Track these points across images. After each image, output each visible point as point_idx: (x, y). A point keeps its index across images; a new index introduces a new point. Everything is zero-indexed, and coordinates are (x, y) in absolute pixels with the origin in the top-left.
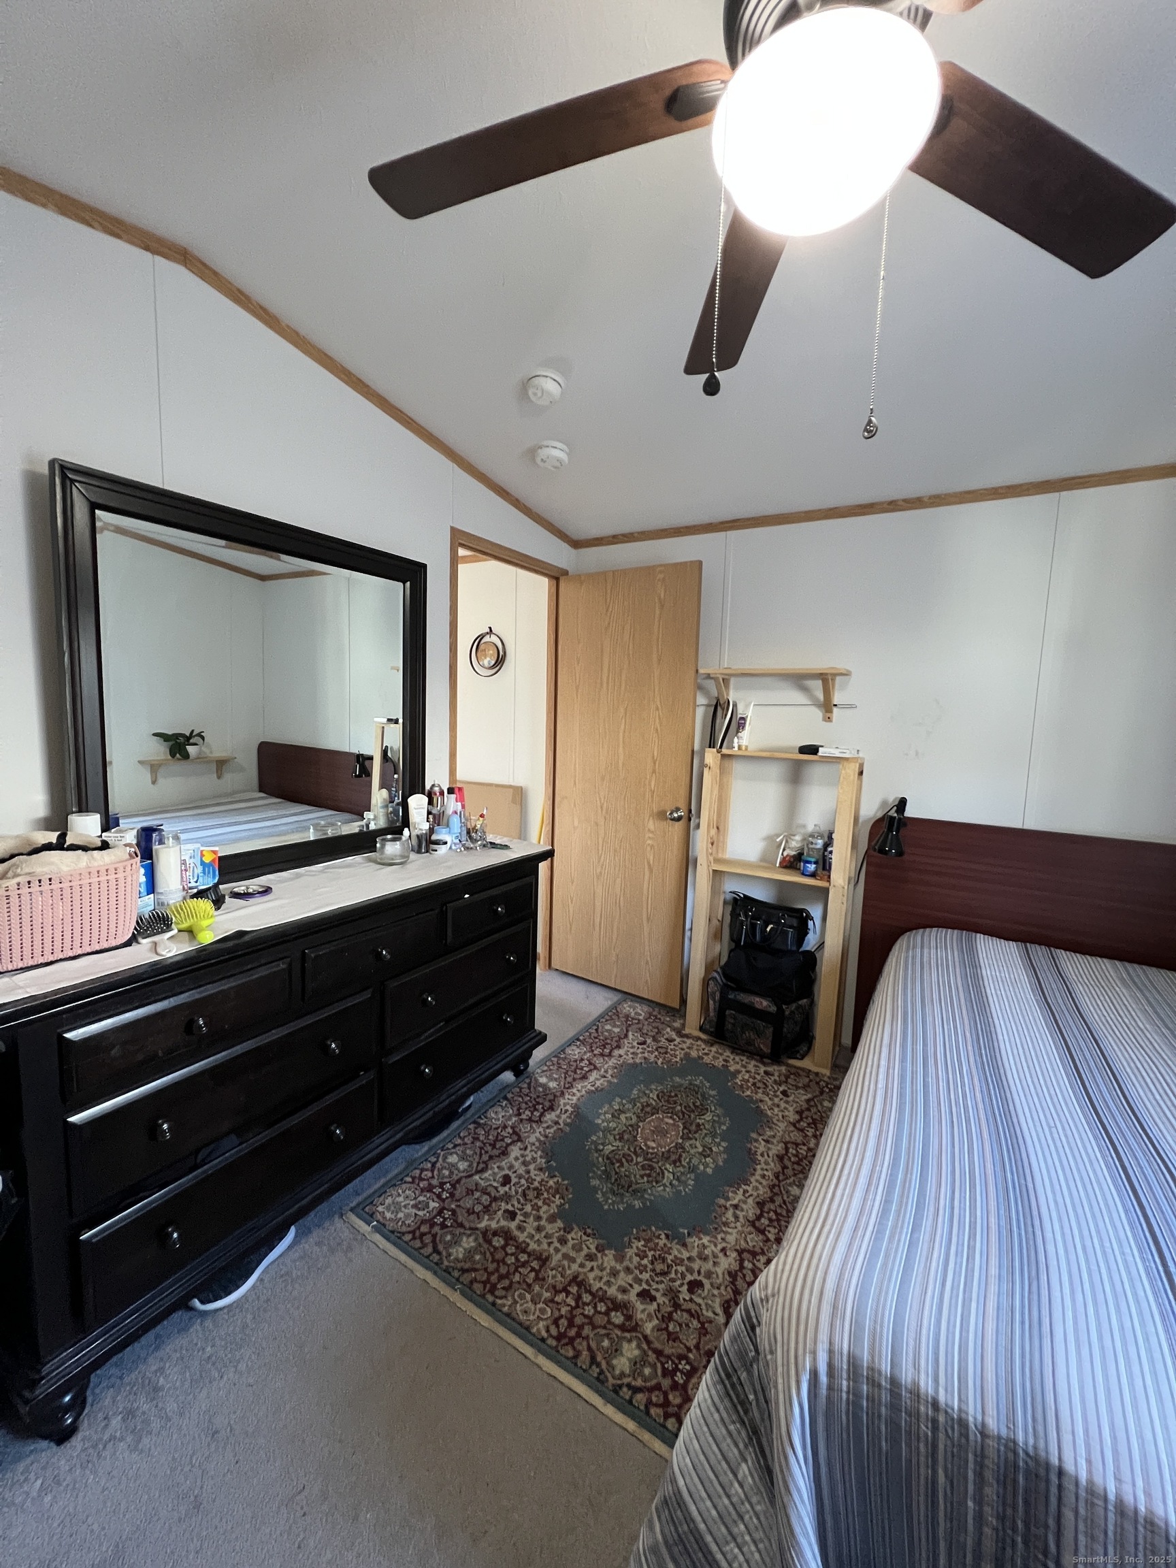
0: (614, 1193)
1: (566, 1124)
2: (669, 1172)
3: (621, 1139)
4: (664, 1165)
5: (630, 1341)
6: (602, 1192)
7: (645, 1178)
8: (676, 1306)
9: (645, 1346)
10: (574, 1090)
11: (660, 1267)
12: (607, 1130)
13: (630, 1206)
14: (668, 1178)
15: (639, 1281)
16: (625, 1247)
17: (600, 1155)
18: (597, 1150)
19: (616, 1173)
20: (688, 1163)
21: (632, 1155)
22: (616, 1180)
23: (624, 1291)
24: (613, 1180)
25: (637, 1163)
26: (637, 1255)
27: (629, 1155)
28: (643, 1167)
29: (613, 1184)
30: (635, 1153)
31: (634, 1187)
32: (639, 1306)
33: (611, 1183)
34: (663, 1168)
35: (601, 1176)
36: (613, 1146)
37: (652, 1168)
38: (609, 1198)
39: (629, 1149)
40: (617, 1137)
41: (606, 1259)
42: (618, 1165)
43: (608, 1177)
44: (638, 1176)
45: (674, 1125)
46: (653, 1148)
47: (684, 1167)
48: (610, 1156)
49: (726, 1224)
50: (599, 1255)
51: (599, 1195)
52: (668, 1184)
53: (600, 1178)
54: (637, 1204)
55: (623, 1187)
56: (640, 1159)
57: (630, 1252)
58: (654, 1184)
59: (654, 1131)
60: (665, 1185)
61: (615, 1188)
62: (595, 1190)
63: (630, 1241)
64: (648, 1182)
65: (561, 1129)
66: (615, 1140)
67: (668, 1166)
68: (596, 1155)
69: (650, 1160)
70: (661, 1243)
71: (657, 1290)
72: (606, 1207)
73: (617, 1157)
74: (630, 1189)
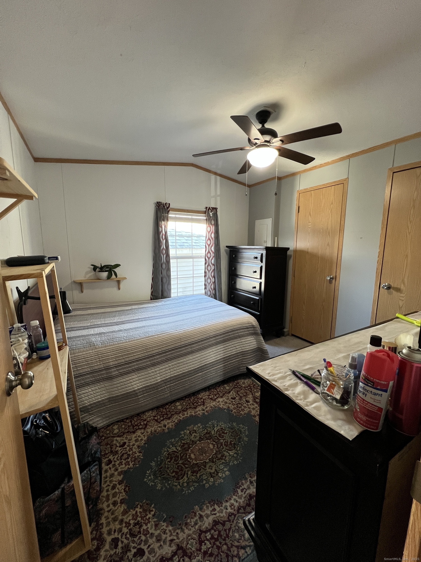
0: (241, 431)
1: (246, 479)
2: (214, 431)
3: (223, 456)
4: (214, 434)
5: (257, 396)
6: (245, 433)
7: (225, 432)
8: (241, 397)
9: (253, 394)
10: (229, 510)
11: (240, 405)
12: (226, 464)
13: (238, 424)
14: (217, 428)
15: (248, 405)
16: (247, 413)
17: (237, 451)
18: (237, 454)
19: (235, 439)
20: (204, 430)
21: (223, 444)
22: (237, 436)
23: (253, 404)
24: (239, 436)
25: (224, 440)
26: (245, 410)
27: (225, 445)
28: (223, 437)
29: (239, 435)
30: (222, 445)
31: (232, 431)
32: (250, 400)
33: (240, 436)
34: (215, 433)
35: (242, 441)
36: (229, 453)
37: (220, 435)
38: (244, 430)
39: (223, 448)
40: (224, 458)
41: (254, 413)
42: (233, 443)
43: (240, 438)
44: (228, 434)
45: (193, 452)
46: (212, 444)
47: (207, 430)
48: (233, 448)
49: (211, 407)
50: (256, 415)
51: (247, 433)
52: (219, 426)
53: (243, 440)
54: (235, 424)
55: (236, 432)
56: (222, 441)
57: (246, 412)
58: (224, 428)
59: (205, 453)
60: (220, 426)
61: (239, 433)
62: (247, 436)
63: (244, 414)
64: (225, 430)
65: (250, 477)
66: (226, 457)
67: (213, 433)
68: (239, 452)
69: (218, 439)
70: (235, 410)
71: (244, 401)
72: (246, 428)
73: (231, 447)
74: (234, 430)
